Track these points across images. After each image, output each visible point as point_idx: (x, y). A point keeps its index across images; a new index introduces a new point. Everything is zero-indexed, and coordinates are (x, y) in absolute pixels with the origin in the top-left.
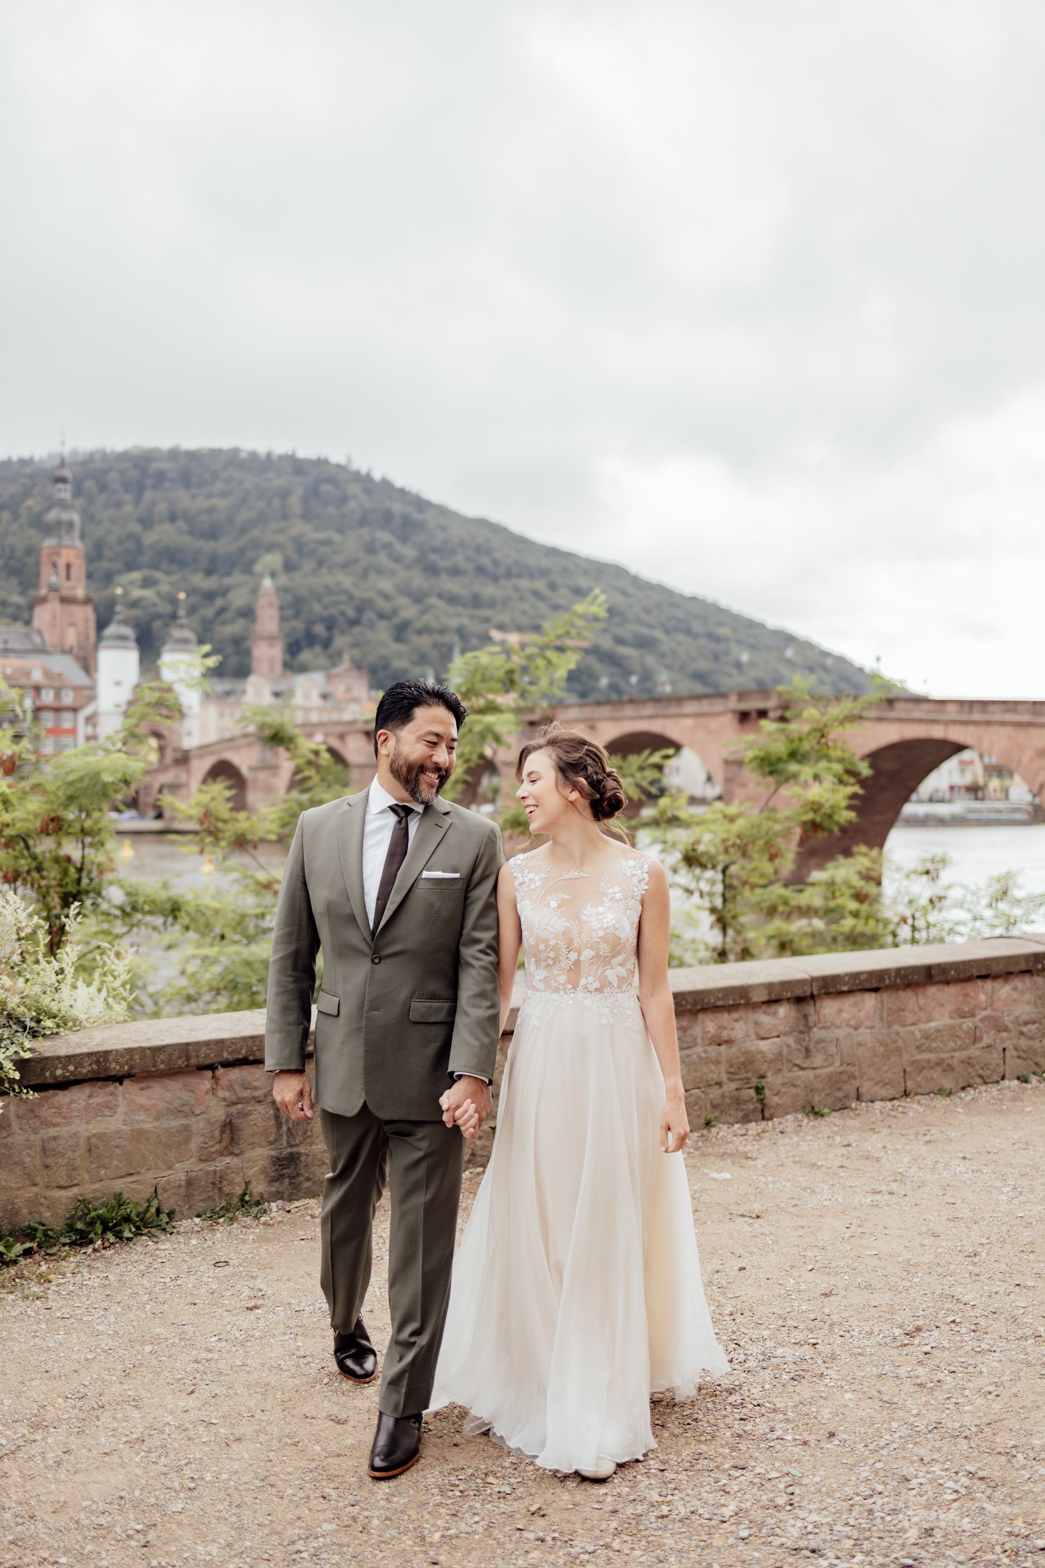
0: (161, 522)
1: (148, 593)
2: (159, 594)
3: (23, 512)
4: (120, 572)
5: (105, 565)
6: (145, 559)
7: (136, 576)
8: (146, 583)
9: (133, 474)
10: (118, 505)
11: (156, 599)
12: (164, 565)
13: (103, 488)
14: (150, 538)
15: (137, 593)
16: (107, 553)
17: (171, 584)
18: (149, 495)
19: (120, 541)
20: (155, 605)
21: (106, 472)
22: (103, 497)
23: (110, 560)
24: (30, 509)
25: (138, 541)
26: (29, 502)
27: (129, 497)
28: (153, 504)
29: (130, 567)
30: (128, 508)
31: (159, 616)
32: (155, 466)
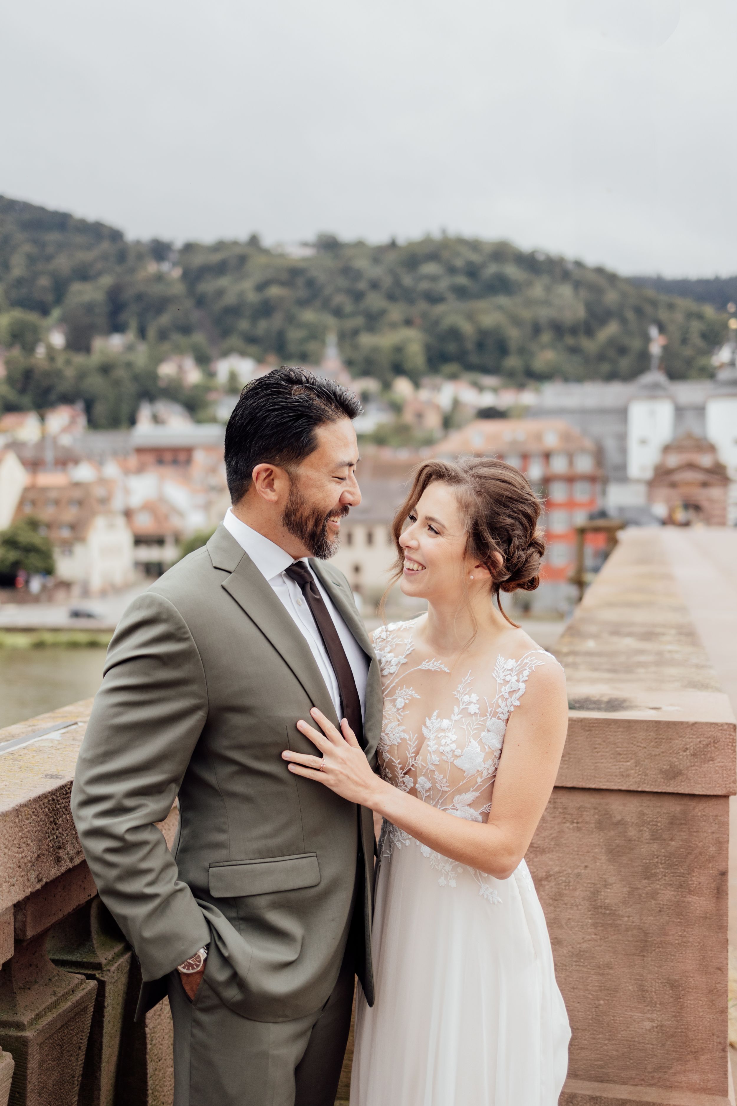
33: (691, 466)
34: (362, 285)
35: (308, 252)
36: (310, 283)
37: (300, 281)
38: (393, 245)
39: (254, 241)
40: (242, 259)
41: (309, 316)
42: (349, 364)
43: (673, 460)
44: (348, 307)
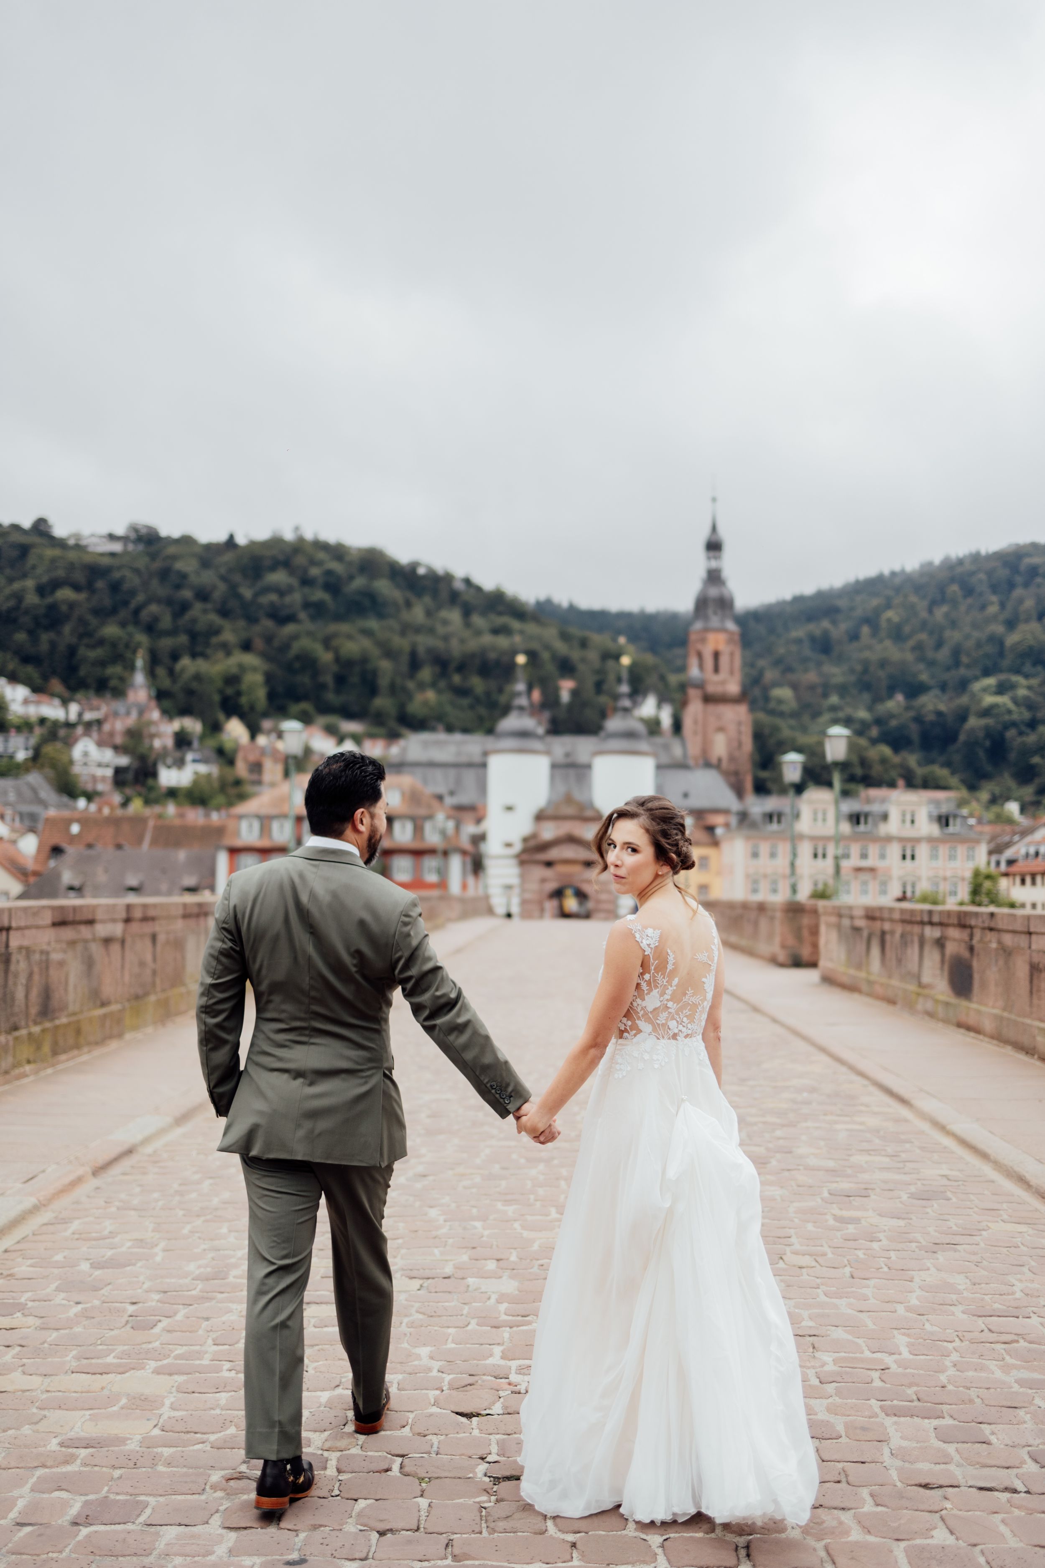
0: (1027, 621)
1: (1003, 700)
2: (1015, 701)
3: (883, 624)
4: (976, 678)
5: (963, 671)
6: (1006, 663)
7: (991, 681)
8: (1001, 689)
9: (1003, 573)
10: (983, 607)
11: (1011, 705)
12: (1028, 668)
13: (969, 591)
14: (1012, 639)
15: (989, 700)
16: (965, 659)
17: (1029, 688)
18: (1018, 592)
19: (979, 645)
20: (1009, 712)
21: (972, 574)
22: (969, 601)
23: (968, 666)
24: (889, 620)
25: (1001, 643)
26: (890, 614)
27: (994, 598)
28: (1021, 601)
29: (987, 672)
30: (993, 609)
31: (1014, 724)
32: (1027, 561)
33: (571, 840)
34: (187, 594)
35: (117, 547)
36: (115, 587)
37: (100, 584)
38: (230, 542)
39: (41, 527)
40: (24, 550)
41: (111, 630)
42: (161, 696)
43: (549, 832)
44: (166, 622)
